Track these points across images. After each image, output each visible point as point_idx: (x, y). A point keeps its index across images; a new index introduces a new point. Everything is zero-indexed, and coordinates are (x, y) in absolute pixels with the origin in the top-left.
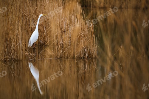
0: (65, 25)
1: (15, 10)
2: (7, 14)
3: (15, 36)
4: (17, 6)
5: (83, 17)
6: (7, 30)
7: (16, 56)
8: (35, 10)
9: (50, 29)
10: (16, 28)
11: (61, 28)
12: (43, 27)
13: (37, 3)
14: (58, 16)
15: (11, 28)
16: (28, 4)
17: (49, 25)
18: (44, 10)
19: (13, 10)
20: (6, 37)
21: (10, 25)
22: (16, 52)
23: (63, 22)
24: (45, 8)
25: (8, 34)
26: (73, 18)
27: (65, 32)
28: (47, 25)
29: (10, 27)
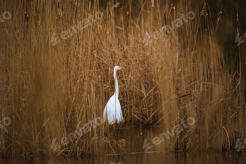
0: (184, 82)
1: (82, 52)
2: (68, 60)
3: (84, 106)
4: (86, 43)
5: (222, 66)
6: (67, 94)
7: (86, 148)
8: (124, 52)
9: (154, 91)
10: (85, 89)
11: (177, 89)
12: (140, 86)
13: (127, 37)
14: (171, 64)
15: (74, 89)
16: (110, 41)
17: (152, 82)
18: (142, 51)
19: (78, 53)
20: (66, 108)
21: (72, 84)
22: (86, 137)
23: (180, 76)
24: (143, 48)
25: (68, 102)
26: (201, 68)
27: (185, 97)
28: (149, 82)
29: (72, 87)
